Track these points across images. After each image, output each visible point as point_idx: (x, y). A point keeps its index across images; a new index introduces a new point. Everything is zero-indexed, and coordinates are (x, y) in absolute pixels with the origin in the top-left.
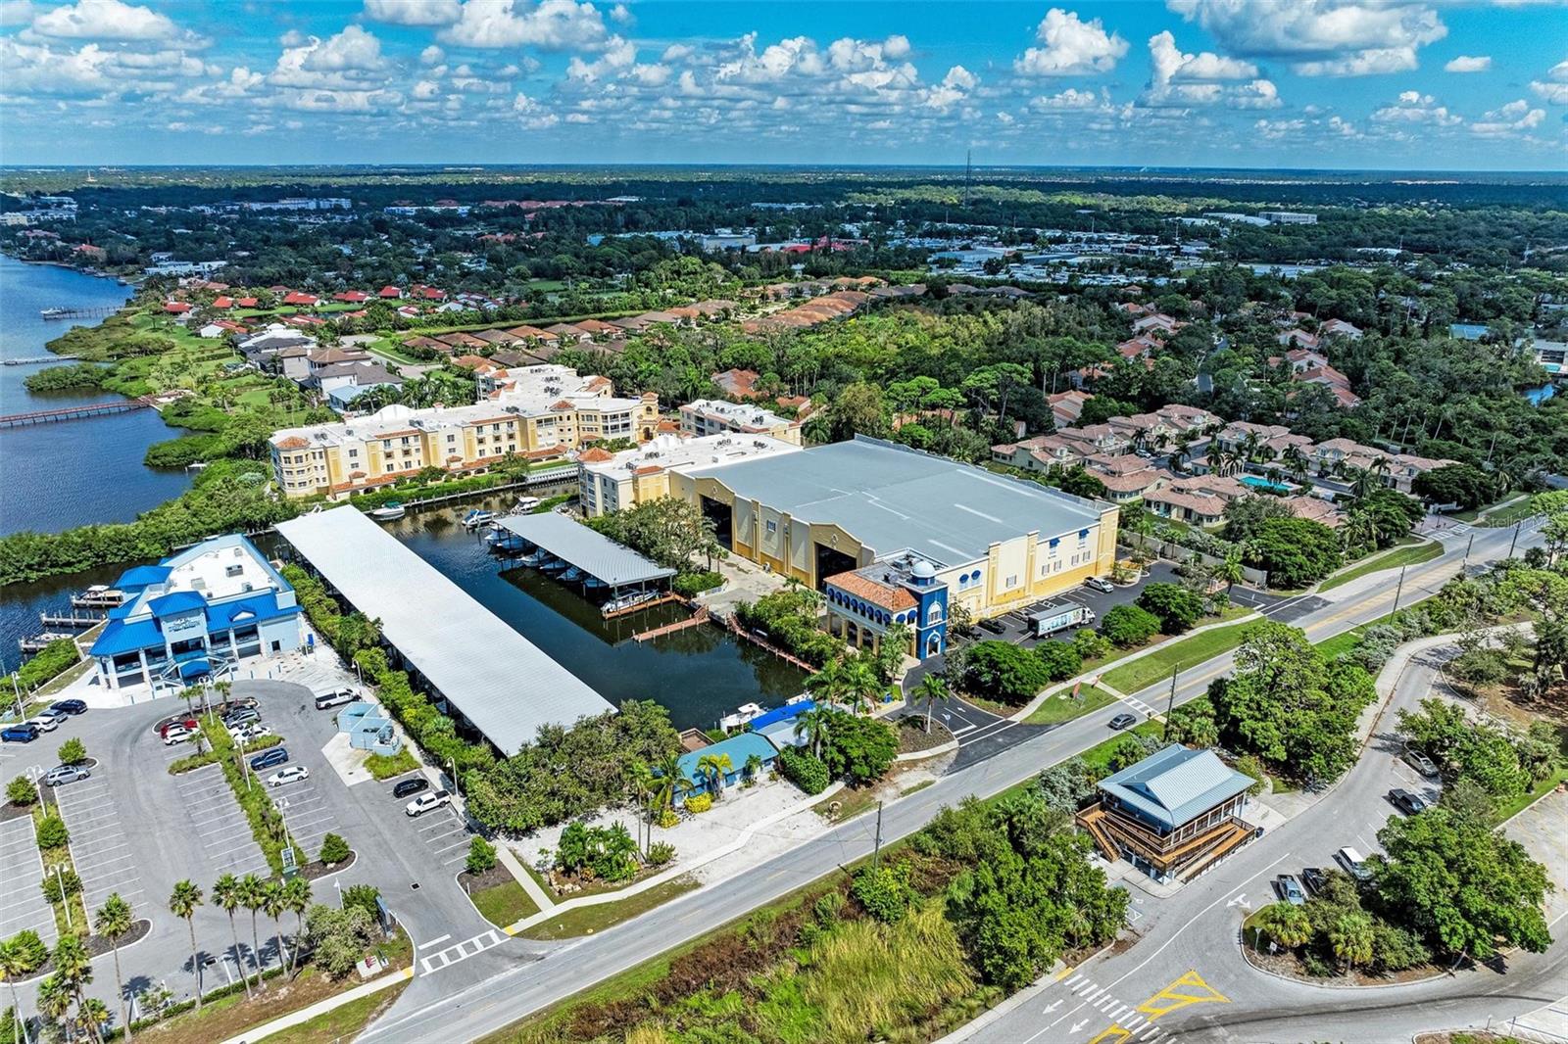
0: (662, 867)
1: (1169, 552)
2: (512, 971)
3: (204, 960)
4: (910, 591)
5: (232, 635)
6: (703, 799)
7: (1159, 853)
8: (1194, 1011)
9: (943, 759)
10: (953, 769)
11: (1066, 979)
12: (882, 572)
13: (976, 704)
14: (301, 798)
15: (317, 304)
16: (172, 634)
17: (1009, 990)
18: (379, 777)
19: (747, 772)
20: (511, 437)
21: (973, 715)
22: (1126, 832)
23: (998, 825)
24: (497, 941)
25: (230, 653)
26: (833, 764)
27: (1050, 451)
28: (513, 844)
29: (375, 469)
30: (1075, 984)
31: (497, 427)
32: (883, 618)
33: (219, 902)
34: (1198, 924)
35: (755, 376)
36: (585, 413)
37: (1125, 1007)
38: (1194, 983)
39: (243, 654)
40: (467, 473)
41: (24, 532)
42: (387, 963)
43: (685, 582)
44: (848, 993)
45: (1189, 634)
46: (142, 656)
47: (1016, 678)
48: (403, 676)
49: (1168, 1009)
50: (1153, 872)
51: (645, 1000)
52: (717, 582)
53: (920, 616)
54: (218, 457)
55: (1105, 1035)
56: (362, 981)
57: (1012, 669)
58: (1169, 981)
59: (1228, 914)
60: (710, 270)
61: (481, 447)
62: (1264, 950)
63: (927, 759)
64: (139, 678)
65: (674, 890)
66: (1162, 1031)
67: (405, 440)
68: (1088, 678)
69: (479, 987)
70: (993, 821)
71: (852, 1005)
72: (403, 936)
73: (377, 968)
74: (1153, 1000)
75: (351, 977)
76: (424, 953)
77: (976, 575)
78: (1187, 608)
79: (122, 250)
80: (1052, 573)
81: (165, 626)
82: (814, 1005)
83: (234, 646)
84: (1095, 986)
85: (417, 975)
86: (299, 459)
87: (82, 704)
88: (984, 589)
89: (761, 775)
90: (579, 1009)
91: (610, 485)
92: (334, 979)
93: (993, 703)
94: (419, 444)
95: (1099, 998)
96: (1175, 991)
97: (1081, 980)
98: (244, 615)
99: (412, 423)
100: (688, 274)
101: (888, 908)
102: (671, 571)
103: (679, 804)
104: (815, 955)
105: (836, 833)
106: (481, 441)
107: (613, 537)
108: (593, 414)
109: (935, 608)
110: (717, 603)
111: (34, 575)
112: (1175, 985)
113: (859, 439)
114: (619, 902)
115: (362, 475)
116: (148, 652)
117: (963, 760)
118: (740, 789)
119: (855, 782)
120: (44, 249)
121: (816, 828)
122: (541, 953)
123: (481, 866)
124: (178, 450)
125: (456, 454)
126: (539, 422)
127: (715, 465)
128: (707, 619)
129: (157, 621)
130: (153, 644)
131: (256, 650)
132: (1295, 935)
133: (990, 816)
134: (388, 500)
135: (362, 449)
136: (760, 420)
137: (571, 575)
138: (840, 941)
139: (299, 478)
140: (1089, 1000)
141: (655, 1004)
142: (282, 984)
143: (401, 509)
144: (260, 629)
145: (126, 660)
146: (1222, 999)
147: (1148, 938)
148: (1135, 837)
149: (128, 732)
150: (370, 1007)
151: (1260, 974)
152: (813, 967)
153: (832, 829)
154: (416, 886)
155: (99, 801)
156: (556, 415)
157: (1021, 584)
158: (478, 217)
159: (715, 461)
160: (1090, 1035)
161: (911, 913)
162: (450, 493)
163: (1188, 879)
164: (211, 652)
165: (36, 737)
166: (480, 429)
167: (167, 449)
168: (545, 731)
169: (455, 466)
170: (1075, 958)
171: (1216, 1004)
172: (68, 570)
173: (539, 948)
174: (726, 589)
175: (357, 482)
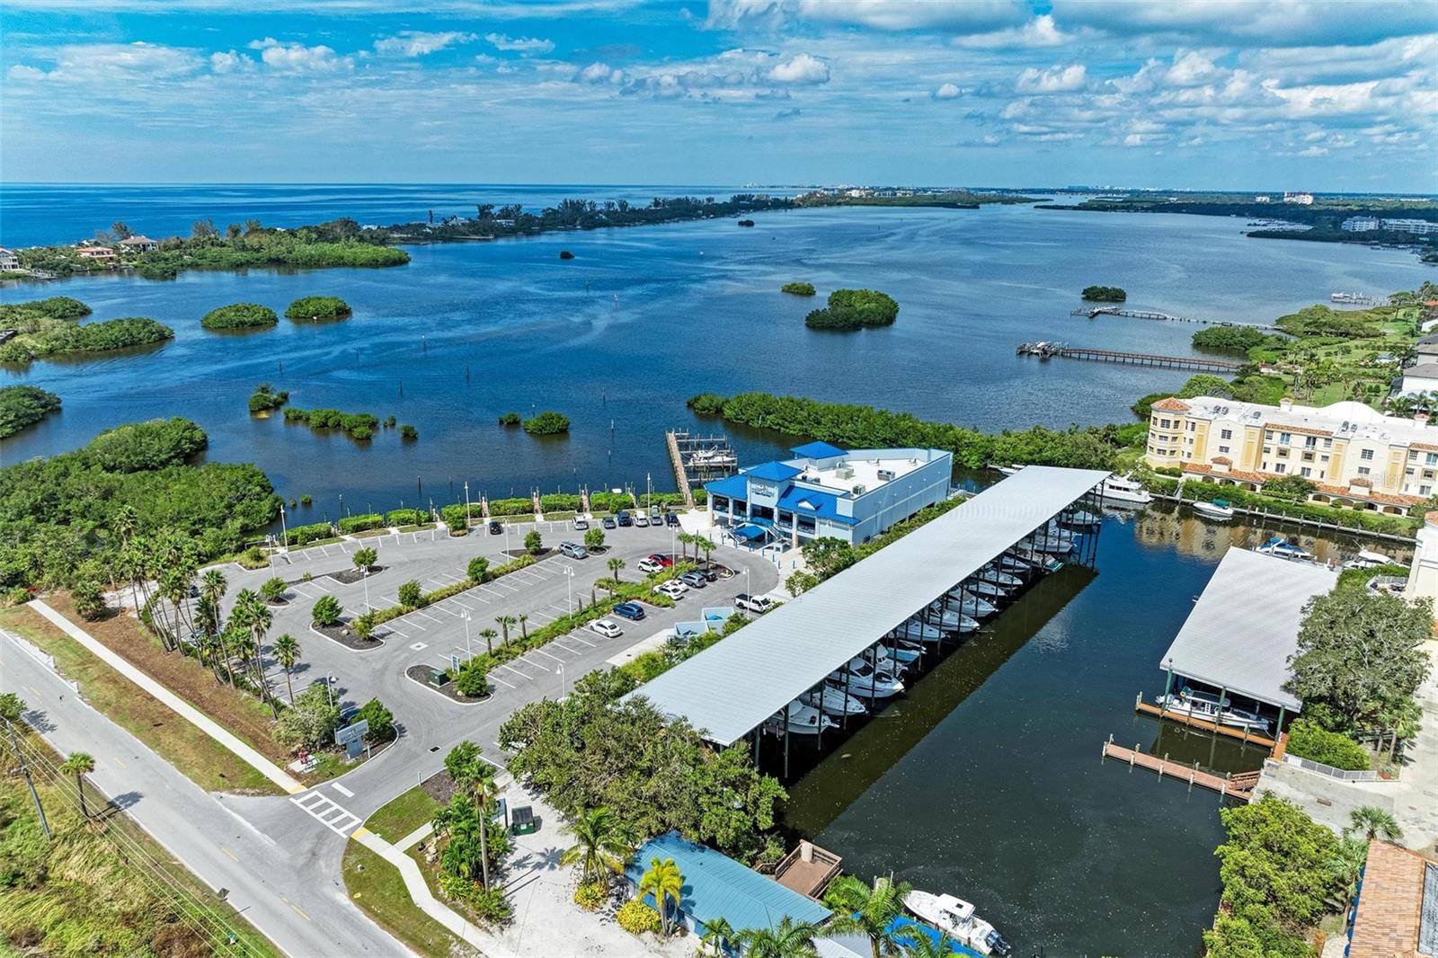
5: (795, 520)
40: (1371, 506)
46: (731, 505)
67: (1311, 440)
76: (326, 789)
83: (795, 531)
85: (294, 796)
94: (1330, 450)
98: (807, 505)
102: (1293, 705)
115: (1227, 462)
116: (736, 504)
135: (1238, 433)
166: (1412, 454)
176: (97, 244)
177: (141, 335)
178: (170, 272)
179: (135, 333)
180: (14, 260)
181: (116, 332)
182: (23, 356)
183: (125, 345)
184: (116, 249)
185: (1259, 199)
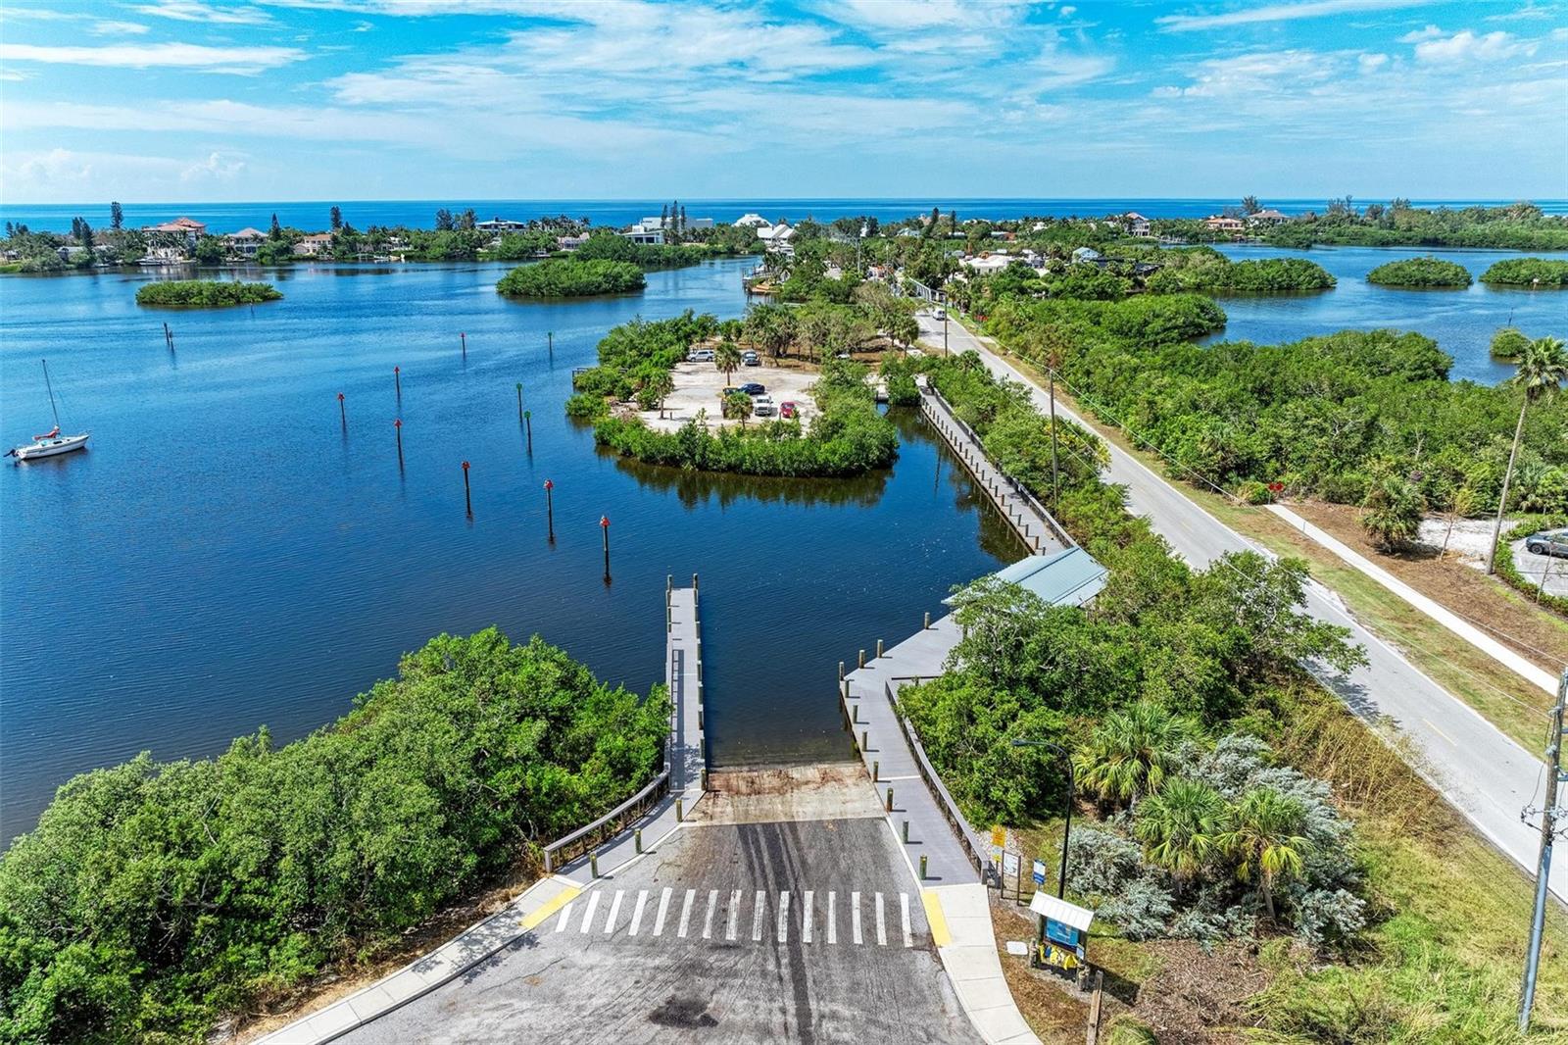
176: (1223, 217)
177: (1302, 278)
178: (1306, 243)
179: (1294, 275)
180: (1147, 227)
181: (1272, 272)
182: (1171, 286)
183: (1280, 288)
184: (1245, 222)
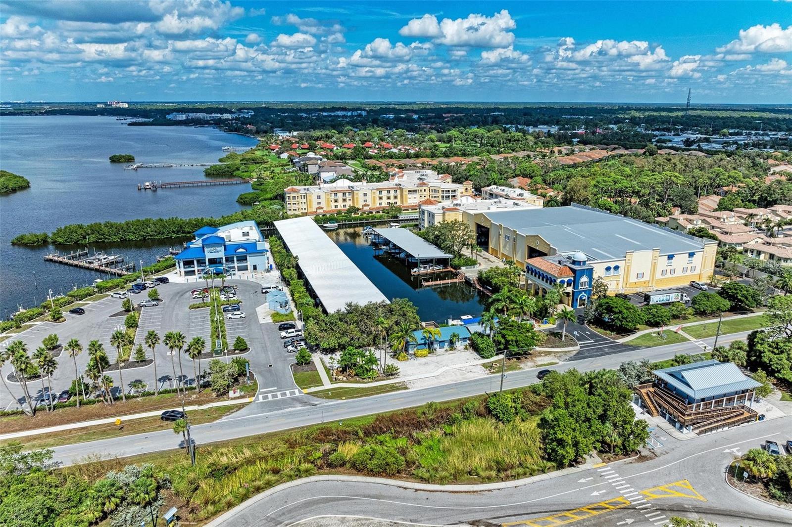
0: (391, 377)
1: (751, 274)
2: (299, 408)
3: (165, 378)
4: (570, 268)
5: (235, 259)
6: (425, 351)
7: (684, 415)
8: (679, 501)
9: (568, 354)
10: (571, 359)
11: (599, 468)
12: (557, 259)
13: (599, 331)
14: (238, 325)
15: (335, 148)
16: (209, 255)
17: (561, 466)
18: (275, 321)
19: (451, 343)
20: (396, 197)
21: (593, 336)
22: (665, 400)
23: (583, 385)
24: (297, 394)
25: (234, 267)
26: (498, 343)
27: (690, 221)
28: (323, 356)
29: (328, 206)
30: (604, 471)
31: (389, 192)
32: (551, 281)
33: (167, 344)
34: (700, 457)
35: (528, 181)
36: (433, 189)
37: (632, 489)
38: (685, 486)
39: (240, 269)
40: (371, 212)
41: (174, 217)
42: (242, 393)
43: (456, 261)
44: (465, 449)
45: (750, 315)
46: (195, 263)
47: (623, 318)
48: (301, 282)
49: (662, 496)
50: (678, 425)
51: (357, 432)
52: (474, 263)
53: (574, 283)
54: (266, 200)
55: (614, 500)
56: (229, 399)
57: (620, 312)
58: (667, 482)
59: (724, 456)
60: (526, 139)
61: (381, 201)
62: (741, 478)
63: (558, 352)
64: (193, 273)
65: (393, 388)
66: (653, 506)
67: (344, 194)
68: (673, 328)
69: (280, 412)
70: (581, 382)
71: (465, 456)
72: (255, 384)
73: (237, 395)
74: (653, 490)
75: (225, 396)
76: (262, 393)
77: (617, 268)
78: (750, 297)
79: (263, 127)
80: (668, 275)
81: (206, 250)
82: (444, 451)
83: (236, 265)
84: (617, 475)
85: (254, 401)
86: (294, 198)
87: (167, 279)
88: (622, 277)
89: (459, 345)
90: (322, 429)
91: (432, 215)
92: (218, 396)
93: (608, 332)
94: (350, 197)
95: (617, 481)
96: (670, 488)
97: (609, 470)
98: (241, 250)
99: (349, 187)
100: (515, 141)
101: (504, 414)
102: (451, 256)
103: (411, 352)
104: (454, 428)
105: (491, 378)
106: (380, 198)
107: (426, 239)
108: (437, 189)
109: (584, 279)
110: (470, 273)
111: (174, 236)
112: (671, 485)
113: (574, 206)
114: (363, 388)
115: (322, 208)
116: (198, 261)
117: (579, 356)
118: (446, 351)
119: (510, 356)
120: (233, 127)
121: (481, 373)
122: (316, 403)
123: (303, 362)
124: (251, 196)
125: (368, 203)
126: (410, 191)
127: (488, 211)
128: (463, 280)
129: (203, 247)
130: (200, 258)
131: (246, 268)
132: (762, 470)
133: (581, 379)
134: (331, 220)
135: (323, 196)
136: (522, 195)
137: (402, 255)
138: (471, 425)
139: (293, 207)
140: (610, 481)
141: (361, 434)
142: (194, 393)
143: (336, 224)
144: (248, 257)
145: (188, 263)
146: (702, 498)
147: (662, 458)
148: (669, 403)
149: (181, 292)
150: (229, 409)
151: (732, 490)
152: (452, 434)
153: (489, 376)
154: (271, 366)
155: (157, 315)
156: (420, 188)
157: (647, 278)
158: (422, 119)
159: (489, 209)
160: (604, 499)
161: (518, 419)
162: (361, 220)
163: (701, 433)
164: (225, 266)
165: (145, 289)
166: (380, 192)
167: (247, 196)
168: (350, 305)
169: (366, 208)
170: (609, 459)
171: (697, 501)
172: (188, 235)
173: (316, 401)
174: (478, 268)
175: (319, 211)
185: (98, 106)
